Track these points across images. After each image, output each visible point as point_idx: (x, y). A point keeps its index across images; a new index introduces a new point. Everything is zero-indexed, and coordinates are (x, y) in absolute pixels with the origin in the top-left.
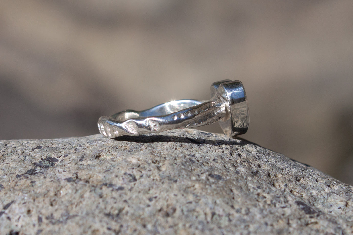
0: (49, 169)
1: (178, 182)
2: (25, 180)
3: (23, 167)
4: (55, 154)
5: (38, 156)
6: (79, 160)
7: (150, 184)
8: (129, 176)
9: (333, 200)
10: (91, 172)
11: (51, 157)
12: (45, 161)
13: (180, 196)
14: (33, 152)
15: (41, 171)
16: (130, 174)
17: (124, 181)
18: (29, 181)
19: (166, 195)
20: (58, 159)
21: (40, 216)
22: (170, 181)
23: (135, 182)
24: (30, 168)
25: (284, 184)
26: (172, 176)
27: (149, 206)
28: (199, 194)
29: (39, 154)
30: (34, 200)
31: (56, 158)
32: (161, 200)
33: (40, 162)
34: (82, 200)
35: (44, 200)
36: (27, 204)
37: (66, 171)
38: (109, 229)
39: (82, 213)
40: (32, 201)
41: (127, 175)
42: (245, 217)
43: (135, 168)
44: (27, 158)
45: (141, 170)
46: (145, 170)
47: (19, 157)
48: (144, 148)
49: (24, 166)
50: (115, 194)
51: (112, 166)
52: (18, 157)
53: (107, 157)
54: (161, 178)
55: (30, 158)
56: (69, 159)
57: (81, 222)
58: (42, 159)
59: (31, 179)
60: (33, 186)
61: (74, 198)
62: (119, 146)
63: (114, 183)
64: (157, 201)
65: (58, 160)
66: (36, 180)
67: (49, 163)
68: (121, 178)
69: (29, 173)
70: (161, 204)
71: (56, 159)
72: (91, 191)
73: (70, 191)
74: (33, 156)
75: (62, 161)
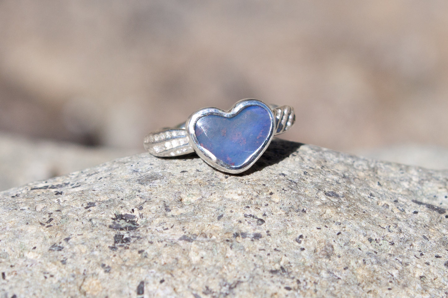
0: (141, 231)
1: (307, 212)
2: (128, 251)
3: (104, 235)
4: (123, 208)
5: (103, 215)
6: (164, 211)
7: (282, 222)
8: (252, 218)
9: (429, 189)
10: (200, 223)
11: (120, 214)
12: (118, 220)
13: (324, 229)
14: (91, 212)
15: (131, 235)
16: (250, 215)
17: (252, 225)
18: (135, 252)
19: (308, 231)
20: (132, 214)
21: (194, 292)
22: (298, 213)
23: (264, 224)
24: (113, 233)
25: (377, 183)
26: (295, 206)
27: (303, 249)
28: (339, 221)
29: (103, 213)
30: (172, 275)
31: (129, 213)
32: (309, 238)
33: (114, 223)
34: (228, 261)
35: (183, 272)
36: (166, 281)
37: (167, 229)
38: (288, 289)
39: (245, 277)
40: (169, 276)
41: (249, 217)
42: (402, 236)
43: (249, 206)
44: (94, 221)
45: (259, 207)
46: (261, 205)
47: (83, 223)
48: (224, 178)
49: (104, 233)
50: (258, 244)
51: (219, 209)
52: (81, 223)
53: (190, 198)
54: (286, 212)
55: (98, 221)
56: (150, 211)
57: (252, 289)
58: (113, 219)
59: (134, 248)
60: (146, 257)
61: (217, 261)
62: (189, 182)
63: (244, 231)
64: (305, 241)
65: (134, 217)
66: (142, 248)
67: (128, 222)
68: (246, 222)
69: (119, 241)
70: (311, 243)
71: (129, 215)
72: (231, 248)
73: (204, 253)
74: (97, 217)
75: (141, 216)
